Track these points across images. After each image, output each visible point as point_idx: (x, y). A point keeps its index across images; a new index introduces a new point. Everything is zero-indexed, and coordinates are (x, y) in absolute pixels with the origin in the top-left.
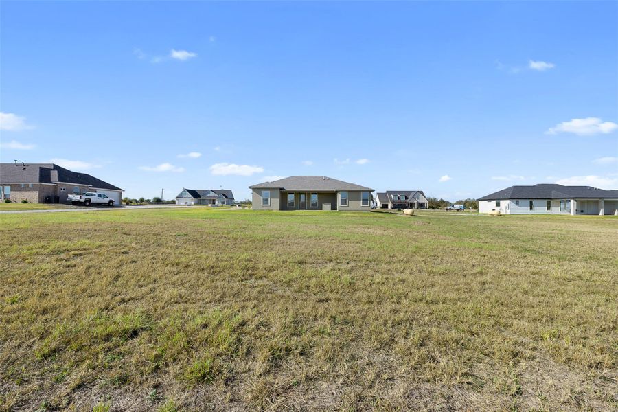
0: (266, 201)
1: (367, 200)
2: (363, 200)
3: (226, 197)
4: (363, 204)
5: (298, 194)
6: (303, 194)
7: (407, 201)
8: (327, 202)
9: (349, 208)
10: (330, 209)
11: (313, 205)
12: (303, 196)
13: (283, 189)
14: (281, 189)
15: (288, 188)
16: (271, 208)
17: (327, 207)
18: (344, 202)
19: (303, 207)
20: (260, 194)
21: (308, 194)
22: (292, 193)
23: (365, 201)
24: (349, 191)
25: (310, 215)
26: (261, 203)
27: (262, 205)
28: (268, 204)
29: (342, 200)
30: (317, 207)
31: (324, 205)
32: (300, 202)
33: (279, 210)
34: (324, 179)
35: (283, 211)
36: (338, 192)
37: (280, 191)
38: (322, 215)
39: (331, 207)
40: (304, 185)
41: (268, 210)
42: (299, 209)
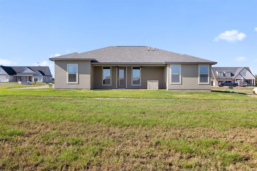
0: (72, 77)
1: (207, 76)
2: (201, 76)
3: (43, 74)
4: (201, 81)
5: (115, 68)
6: (122, 68)
7: (233, 77)
8: (153, 79)
9: (182, 87)
10: (157, 88)
11: (135, 82)
12: (122, 72)
13: (96, 61)
14: (92, 61)
15: (102, 60)
16: (79, 87)
17: (153, 85)
18: (175, 78)
19: (122, 85)
20: (65, 69)
21: (129, 68)
22: (109, 68)
23: (204, 77)
24: (182, 64)
25: (131, 97)
26: (66, 79)
27: (67, 82)
28: (75, 81)
29: (173, 76)
30: (140, 85)
31: (149, 83)
32: (118, 79)
33: (91, 89)
34: (149, 50)
35: (96, 91)
36: (168, 65)
37: (92, 64)
38: (148, 97)
39: (158, 85)
40: (123, 57)
41: (75, 89)
42: (117, 88)
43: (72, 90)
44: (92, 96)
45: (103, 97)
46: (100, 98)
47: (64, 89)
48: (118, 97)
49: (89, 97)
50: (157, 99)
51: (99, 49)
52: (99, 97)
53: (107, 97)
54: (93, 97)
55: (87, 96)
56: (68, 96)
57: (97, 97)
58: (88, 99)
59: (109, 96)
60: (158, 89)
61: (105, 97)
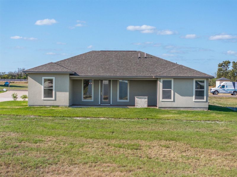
1: (203, 92)
2: (197, 92)
5: (98, 80)
6: (106, 81)
8: (142, 94)
10: (146, 105)
11: (121, 97)
13: (75, 74)
14: (71, 74)
15: (82, 71)
16: (55, 103)
17: (141, 102)
18: (166, 95)
20: (40, 82)
21: (113, 81)
23: (200, 94)
24: (175, 78)
25: (112, 117)
26: (41, 94)
27: (43, 98)
28: (52, 97)
29: (164, 92)
30: (128, 101)
31: (136, 99)
32: (101, 94)
33: (69, 106)
34: (140, 58)
35: (75, 109)
36: (158, 80)
37: (70, 78)
38: (129, 118)
39: (147, 102)
40: (107, 67)
41: (52, 106)
42: (100, 103)
43: (48, 108)
44: (71, 116)
45: (84, 117)
46: (81, 118)
47: (39, 106)
48: (99, 118)
49: (69, 117)
50: (138, 119)
51: (78, 55)
52: (79, 117)
53: (88, 117)
54: (73, 117)
55: (67, 116)
56: (47, 115)
57: (77, 117)
58: (69, 118)
59: (89, 116)
60: (147, 107)
61: (85, 117)
